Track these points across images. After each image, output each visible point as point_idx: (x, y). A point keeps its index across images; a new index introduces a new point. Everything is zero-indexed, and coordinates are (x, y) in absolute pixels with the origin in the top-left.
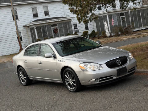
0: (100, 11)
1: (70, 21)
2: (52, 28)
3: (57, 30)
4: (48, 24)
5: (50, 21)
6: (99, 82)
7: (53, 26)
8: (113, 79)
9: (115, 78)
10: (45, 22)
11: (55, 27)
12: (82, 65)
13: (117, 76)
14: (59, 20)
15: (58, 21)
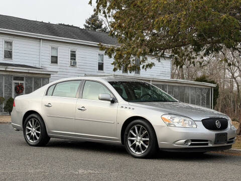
0: (100, 71)
1: (48, 76)
2: (14, 81)
3: (23, 87)
4: (8, 73)
5: (13, 69)
6: (190, 145)
7: (16, 78)
8: (208, 146)
9: (210, 145)
10: (4, 69)
11: (20, 82)
12: (168, 117)
13: (215, 144)
14: (29, 70)
15: (27, 71)
